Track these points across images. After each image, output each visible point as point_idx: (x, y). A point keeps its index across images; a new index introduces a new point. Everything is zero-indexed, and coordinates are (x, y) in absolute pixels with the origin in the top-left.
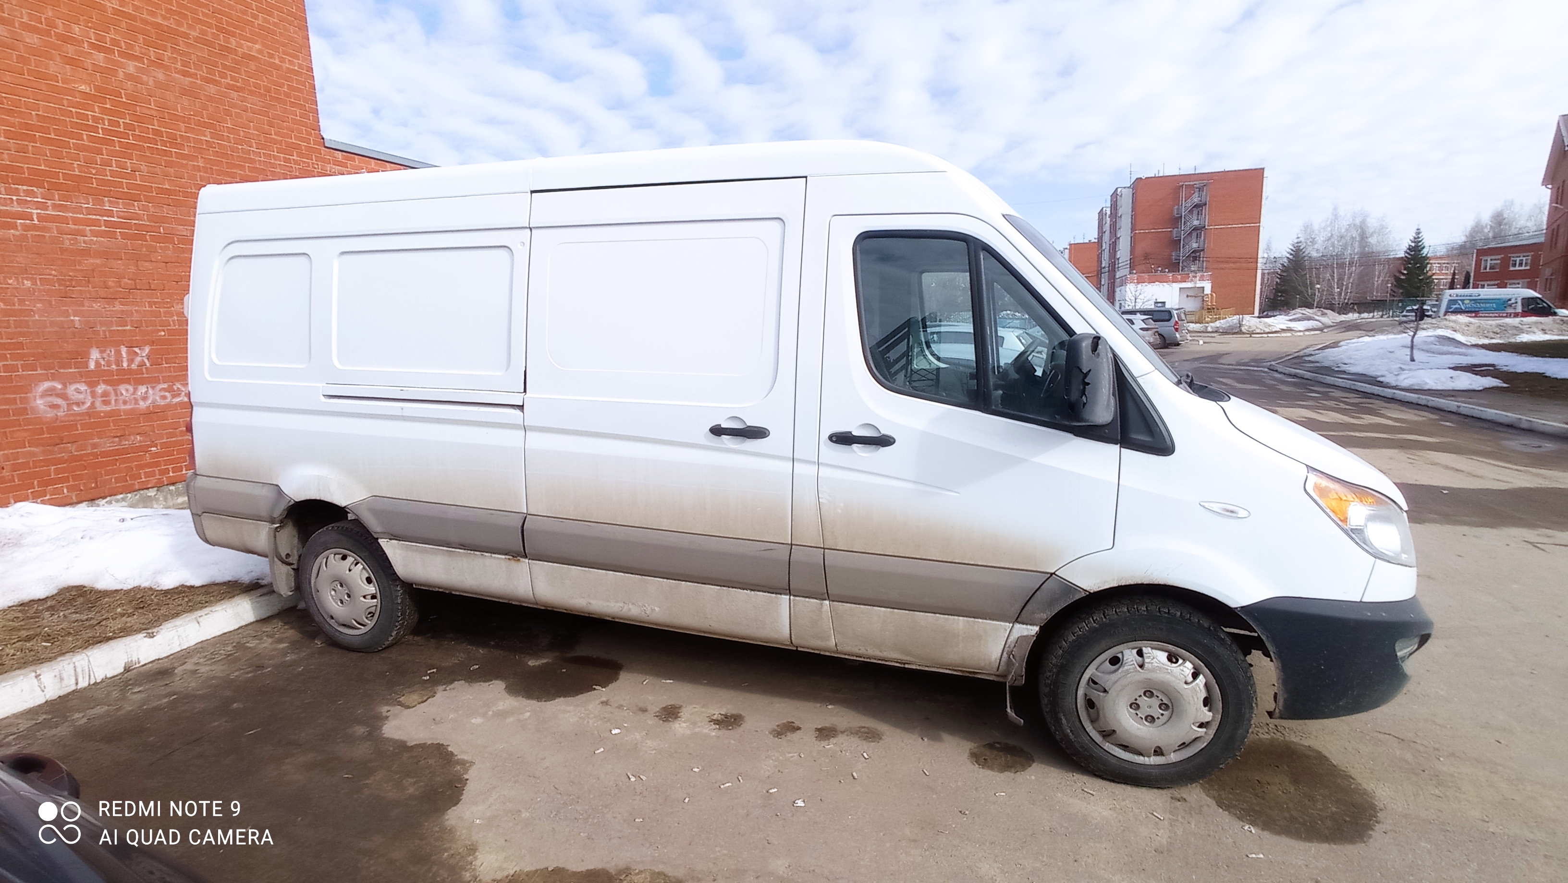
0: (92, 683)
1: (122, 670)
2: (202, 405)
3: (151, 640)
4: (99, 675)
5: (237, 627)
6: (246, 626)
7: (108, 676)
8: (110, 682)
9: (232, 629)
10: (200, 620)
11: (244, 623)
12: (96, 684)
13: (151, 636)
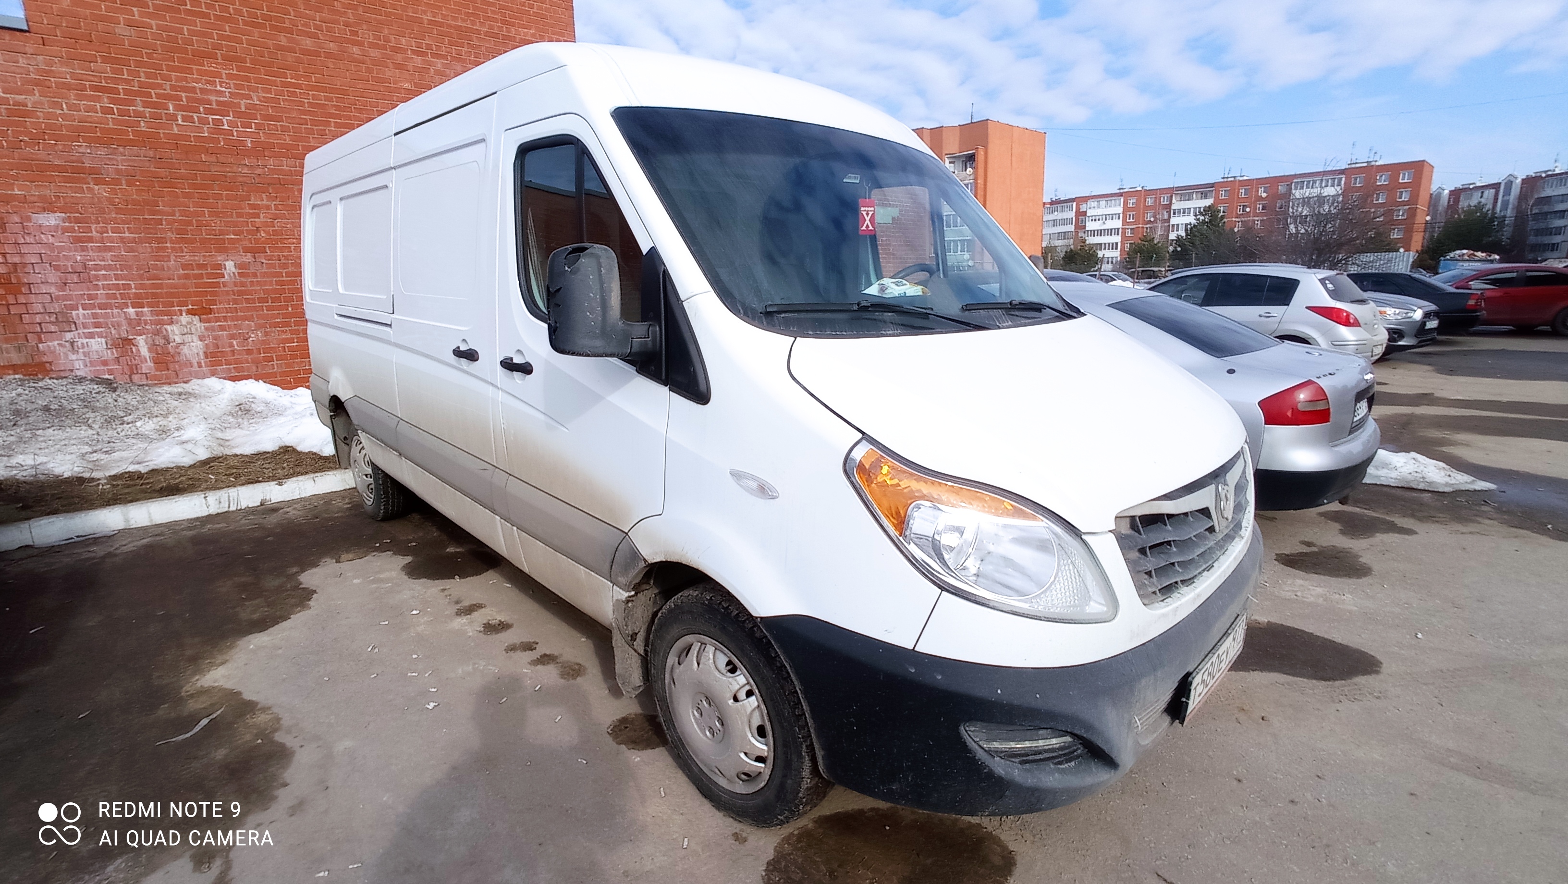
0: (239, 508)
1: (259, 504)
2: (314, 322)
3: (280, 487)
4: (244, 505)
5: (342, 489)
6: (349, 489)
7: (250, 506)
8: (250, 511)
9: (339, 490)
10: (316, 479)
11: (348, 487)
12: (241, 509)
13: (280, 484)
